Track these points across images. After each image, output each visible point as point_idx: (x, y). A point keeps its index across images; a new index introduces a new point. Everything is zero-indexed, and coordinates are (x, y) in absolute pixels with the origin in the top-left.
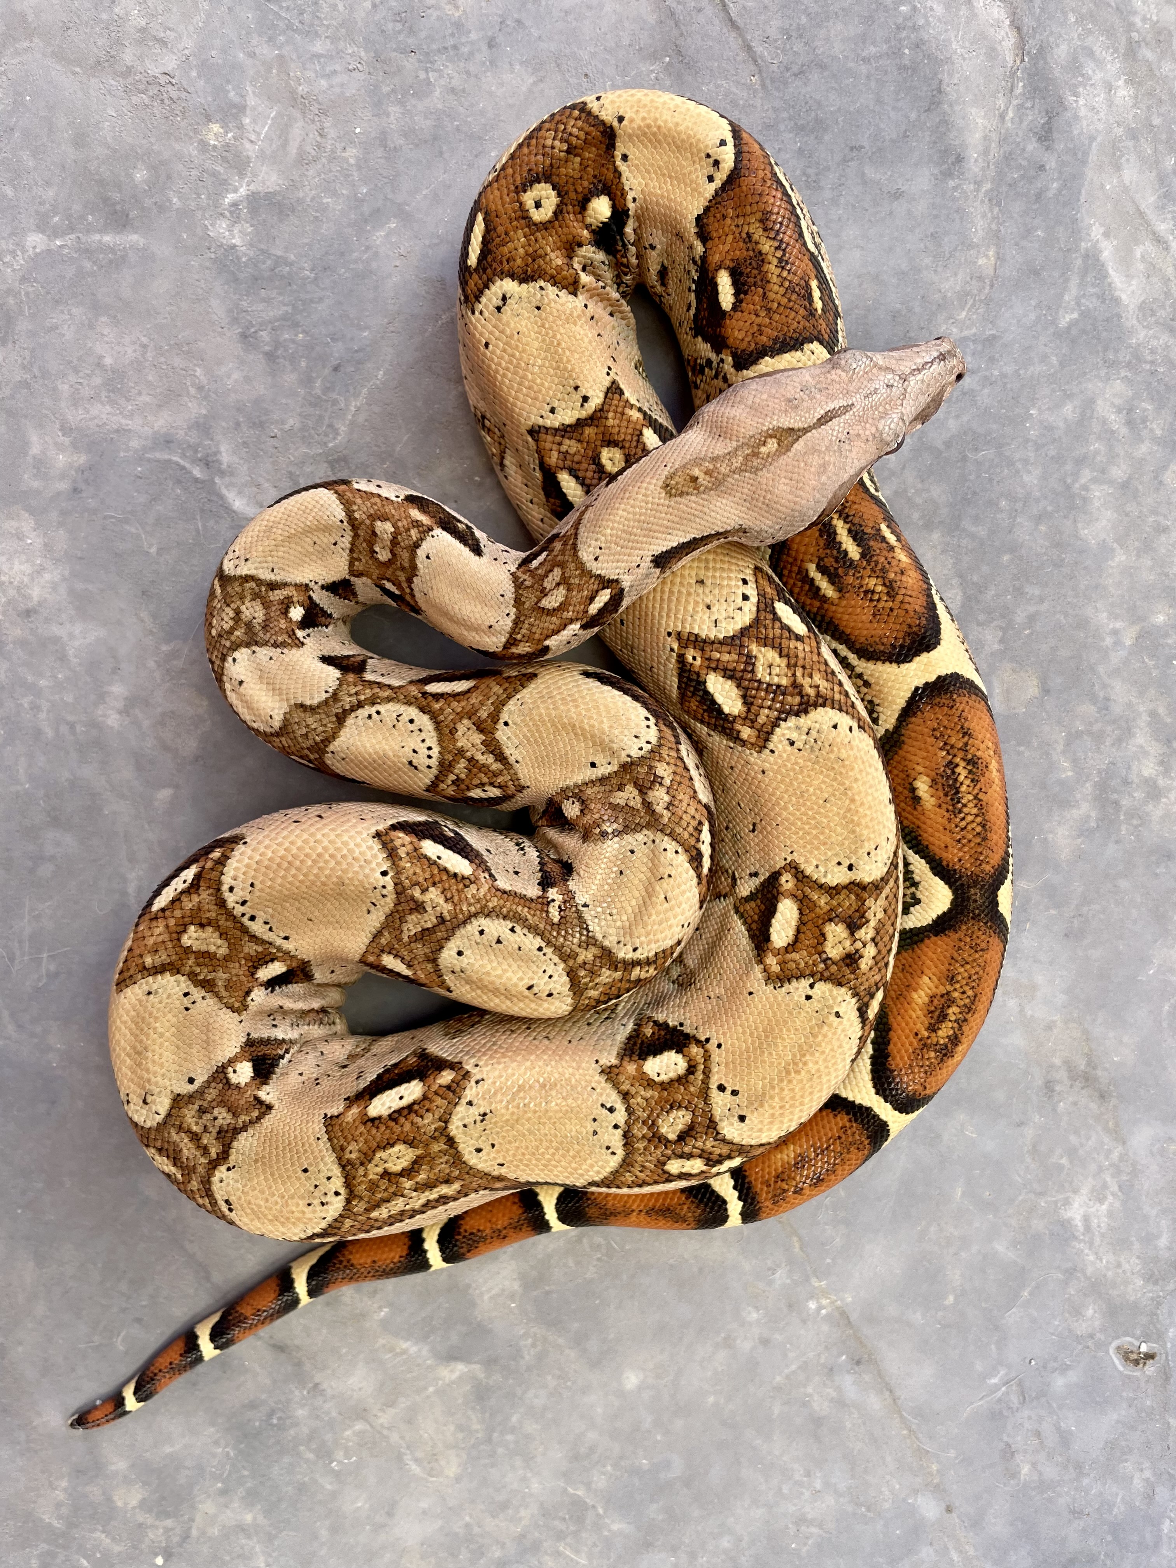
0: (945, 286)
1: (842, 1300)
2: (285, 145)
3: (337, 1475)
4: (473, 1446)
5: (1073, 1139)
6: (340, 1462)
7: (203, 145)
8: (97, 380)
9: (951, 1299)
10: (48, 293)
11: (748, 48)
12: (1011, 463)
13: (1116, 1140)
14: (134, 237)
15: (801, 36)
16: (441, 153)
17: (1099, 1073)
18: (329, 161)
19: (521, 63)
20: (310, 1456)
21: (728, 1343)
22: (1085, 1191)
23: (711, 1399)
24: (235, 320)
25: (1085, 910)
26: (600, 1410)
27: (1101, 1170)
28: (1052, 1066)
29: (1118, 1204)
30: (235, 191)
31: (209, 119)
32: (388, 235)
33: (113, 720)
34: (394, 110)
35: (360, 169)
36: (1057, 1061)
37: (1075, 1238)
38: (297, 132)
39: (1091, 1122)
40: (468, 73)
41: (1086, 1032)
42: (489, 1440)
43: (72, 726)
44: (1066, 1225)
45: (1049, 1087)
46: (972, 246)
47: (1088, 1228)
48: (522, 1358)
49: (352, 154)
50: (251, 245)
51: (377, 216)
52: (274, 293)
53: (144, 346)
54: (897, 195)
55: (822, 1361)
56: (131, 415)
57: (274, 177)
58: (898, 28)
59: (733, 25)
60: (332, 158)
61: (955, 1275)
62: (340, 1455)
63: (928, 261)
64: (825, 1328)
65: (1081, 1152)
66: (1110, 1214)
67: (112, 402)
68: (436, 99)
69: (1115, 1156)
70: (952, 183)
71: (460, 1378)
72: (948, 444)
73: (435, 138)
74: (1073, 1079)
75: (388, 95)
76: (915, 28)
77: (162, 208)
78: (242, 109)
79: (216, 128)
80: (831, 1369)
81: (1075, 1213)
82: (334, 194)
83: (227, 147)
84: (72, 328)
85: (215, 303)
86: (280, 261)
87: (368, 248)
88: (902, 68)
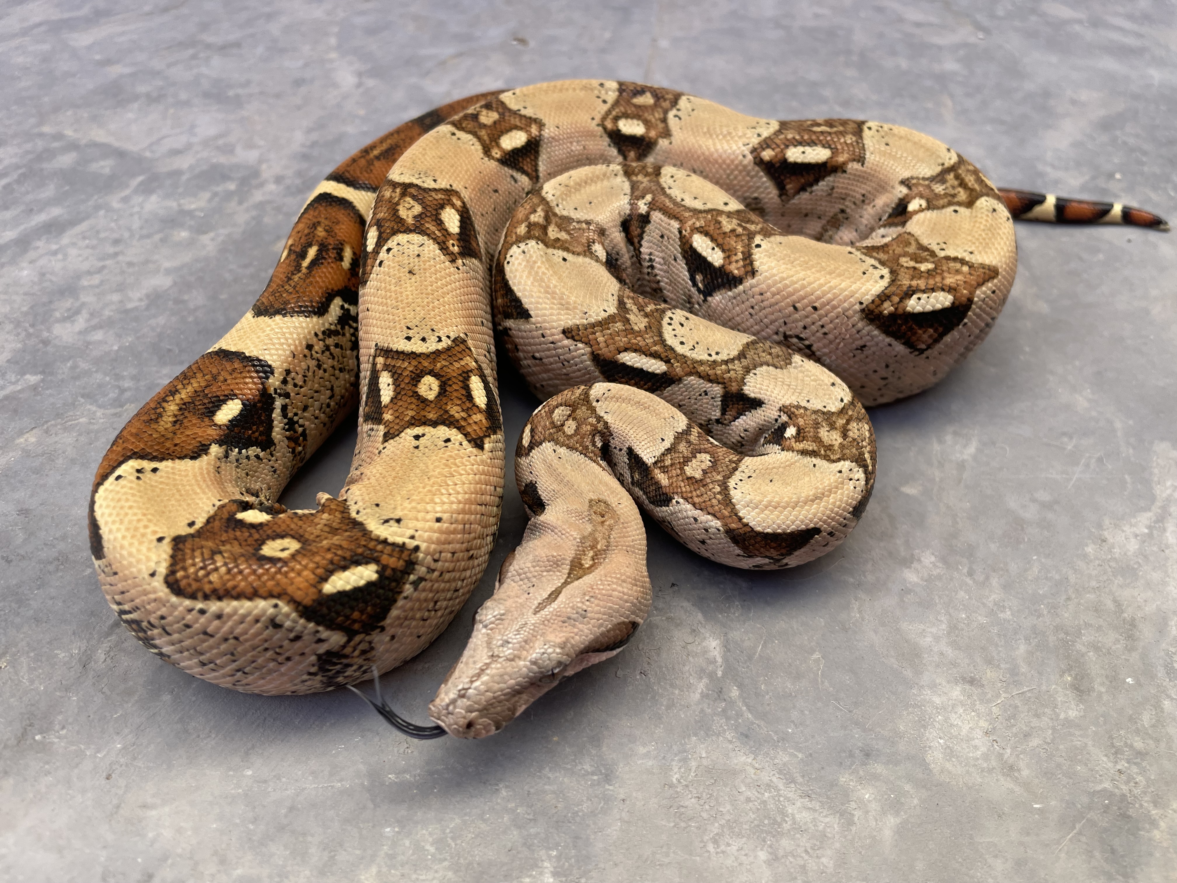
54: (24, 512)
63: (60, 461)
68: (245, 866)
85: (614, 831)
86: (520, 824)
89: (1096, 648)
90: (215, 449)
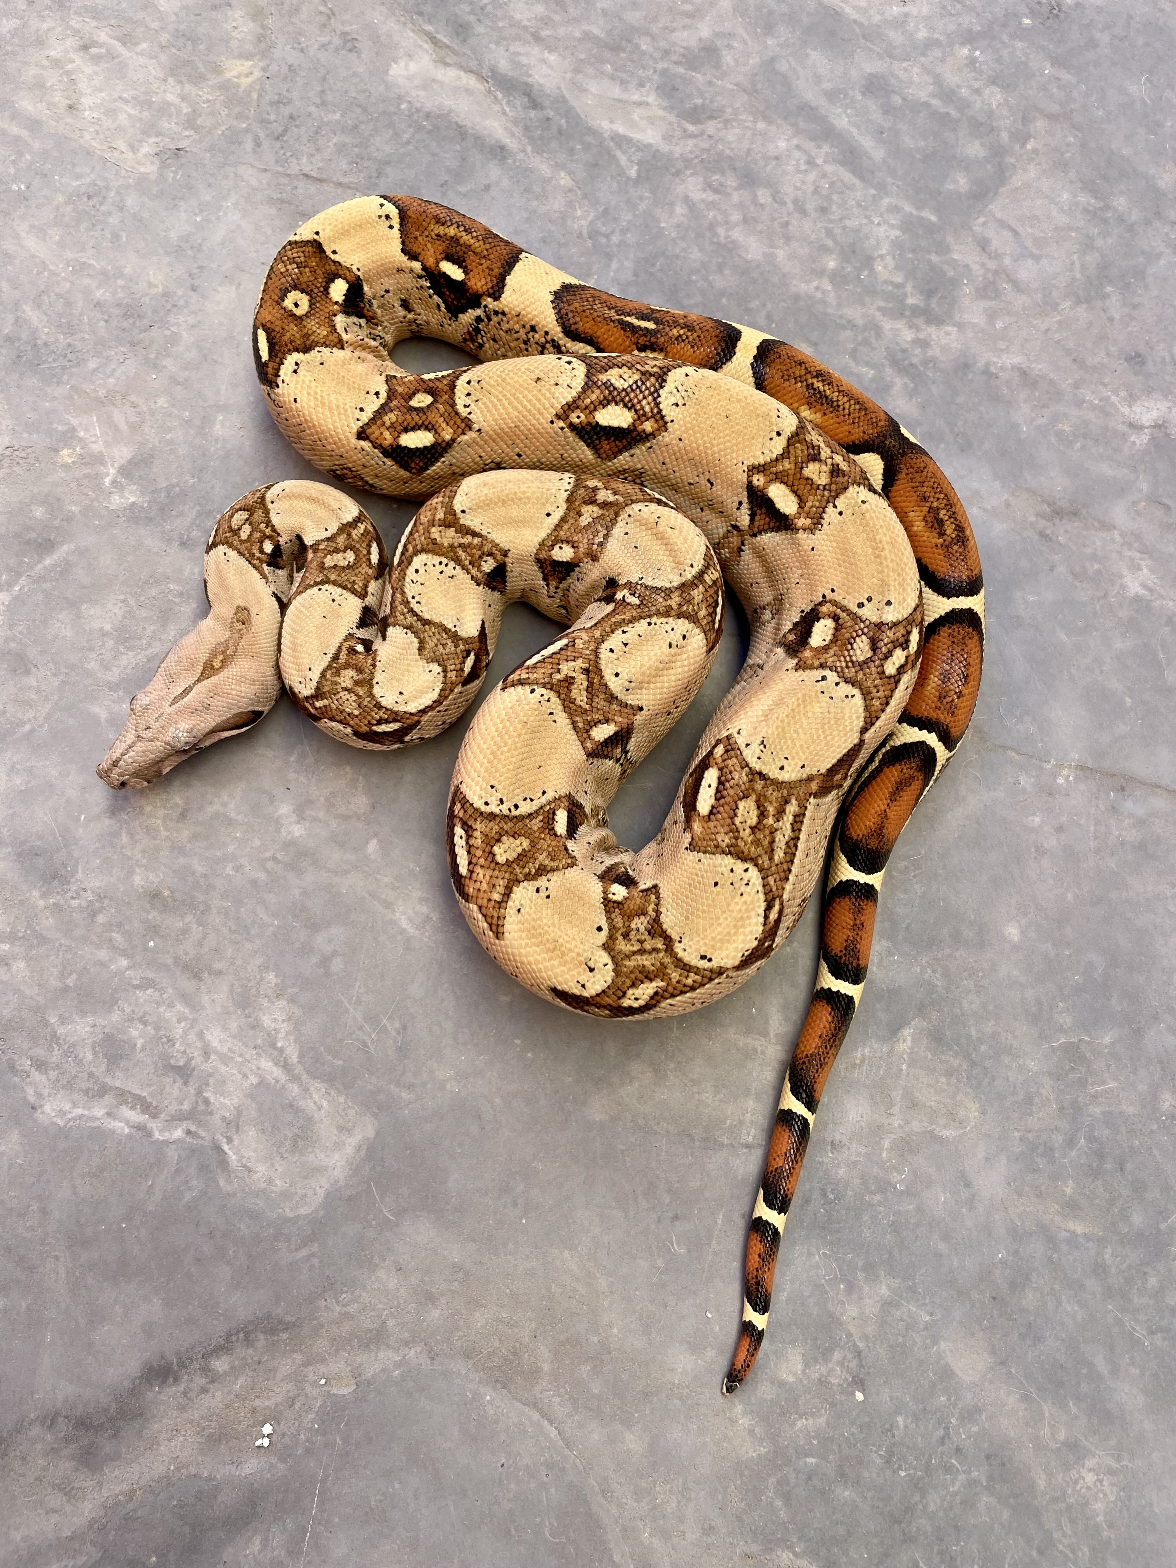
0: (556, 206)
1: (1073, 760)
2: (116, 429)
3: (908, 1193)
4: (968, 1078)
5: (1088, 551)
6: (900, 1182)
7: (65, 467)
8: (111, 643)
9: (1128, 700)
10: (34, 621)
11: (340, 185)
12: (677, 257)
13: (1109, 530)
14: (65, 548)
15: (362, 159)
16: (216, 362)
17: (1059, 504)
18: (153, 416)
19: (220, 285)
20: (878, 1197)
21: (1041, 851)
22: (1125, 572)
23: (1070, 896)
24: (169, 541)
25: (956, 429)
26: (1015, 972)
27: (1120, 553)
28: (1032, 523)
29: (1149, 562)
30: (108, 474)
31: (57, 451)
32: (222, 426)
33: (298, 831)
34: (167, 362)
35: (174, 406)
36: (1032, 519)
37: (1150, 601)
38: (118, 418)
39: (1085, 533)
40: (194, 312)
41: (1028, 490)
42: (974, 1064)
43: (274, 859)
44: (1137, 599)
45: (1042, 534)
46: (549, 180)
47: (1150, 590)
48: (937, 986)
49: (162, 402)
50: (143, 494)
51: (207, 421)
52: (181, 507)
53: (124, 601)
54: (487, 188)
55: (1103, 808)
56: (149, 645)
57: (125, 450)
58: (409, 116)
59: (320, 180)
60: (152, 412)
61: (1115, 685)
62: (895, 1177)
63: (535, 203)
64: (1082, 787)
65: (1100, 553)
66: (1153, 571)
67: (130, 649)
68: (187, 338)
69: (1118, 538)
70: (510, 161)
71: (914, 1040)
72: (636, 274)
73: (205, 356)
74: (1050, 519)
75: (157, 357)
76: (418, 110)
77: (69, 519)
78: (73, 430)
79: (65, 452)
80: (1113, 808)
81: (1134, 586)
82: (170, 430)
83: (82, 457)
84: (68, 628)
85: (148, 542)
86: (169, 489)
87: (216, 440)
88: (429, 132)
89: (185, 931)
90: (417, 266)
